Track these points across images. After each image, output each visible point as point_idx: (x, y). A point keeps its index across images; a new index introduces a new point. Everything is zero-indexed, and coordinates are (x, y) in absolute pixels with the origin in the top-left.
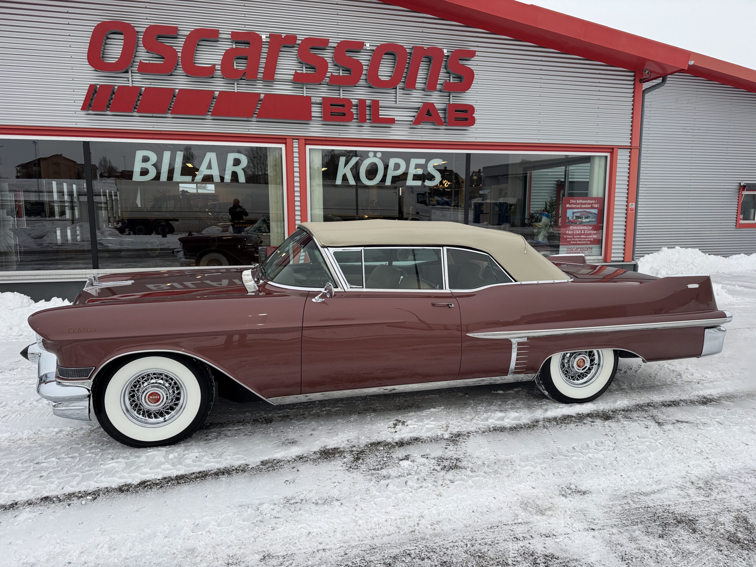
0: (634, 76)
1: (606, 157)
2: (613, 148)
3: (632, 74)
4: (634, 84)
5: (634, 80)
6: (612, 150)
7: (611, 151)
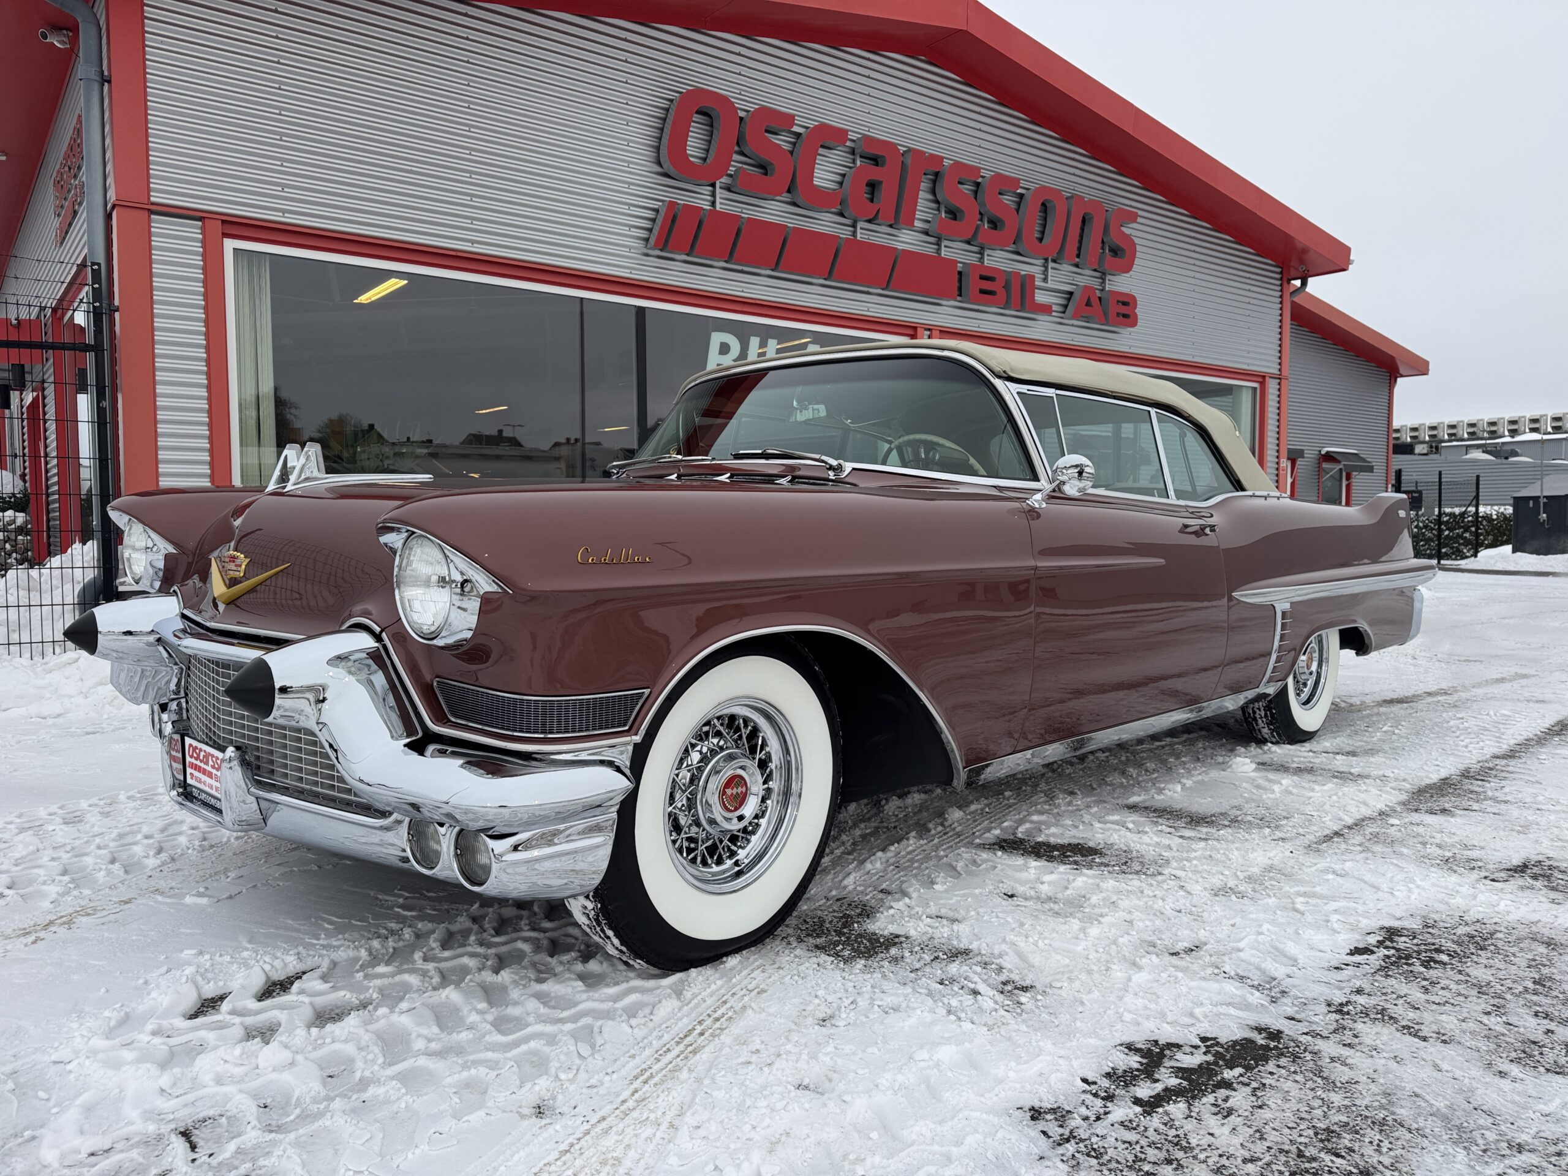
0: (1281, 273)
1: (1255, 389)
2: (1264, 377)
3: (1279, 270)
4: (1281, 285)
5: (1281, 279)
6: (1262, 379)
7: (1260, 379)
